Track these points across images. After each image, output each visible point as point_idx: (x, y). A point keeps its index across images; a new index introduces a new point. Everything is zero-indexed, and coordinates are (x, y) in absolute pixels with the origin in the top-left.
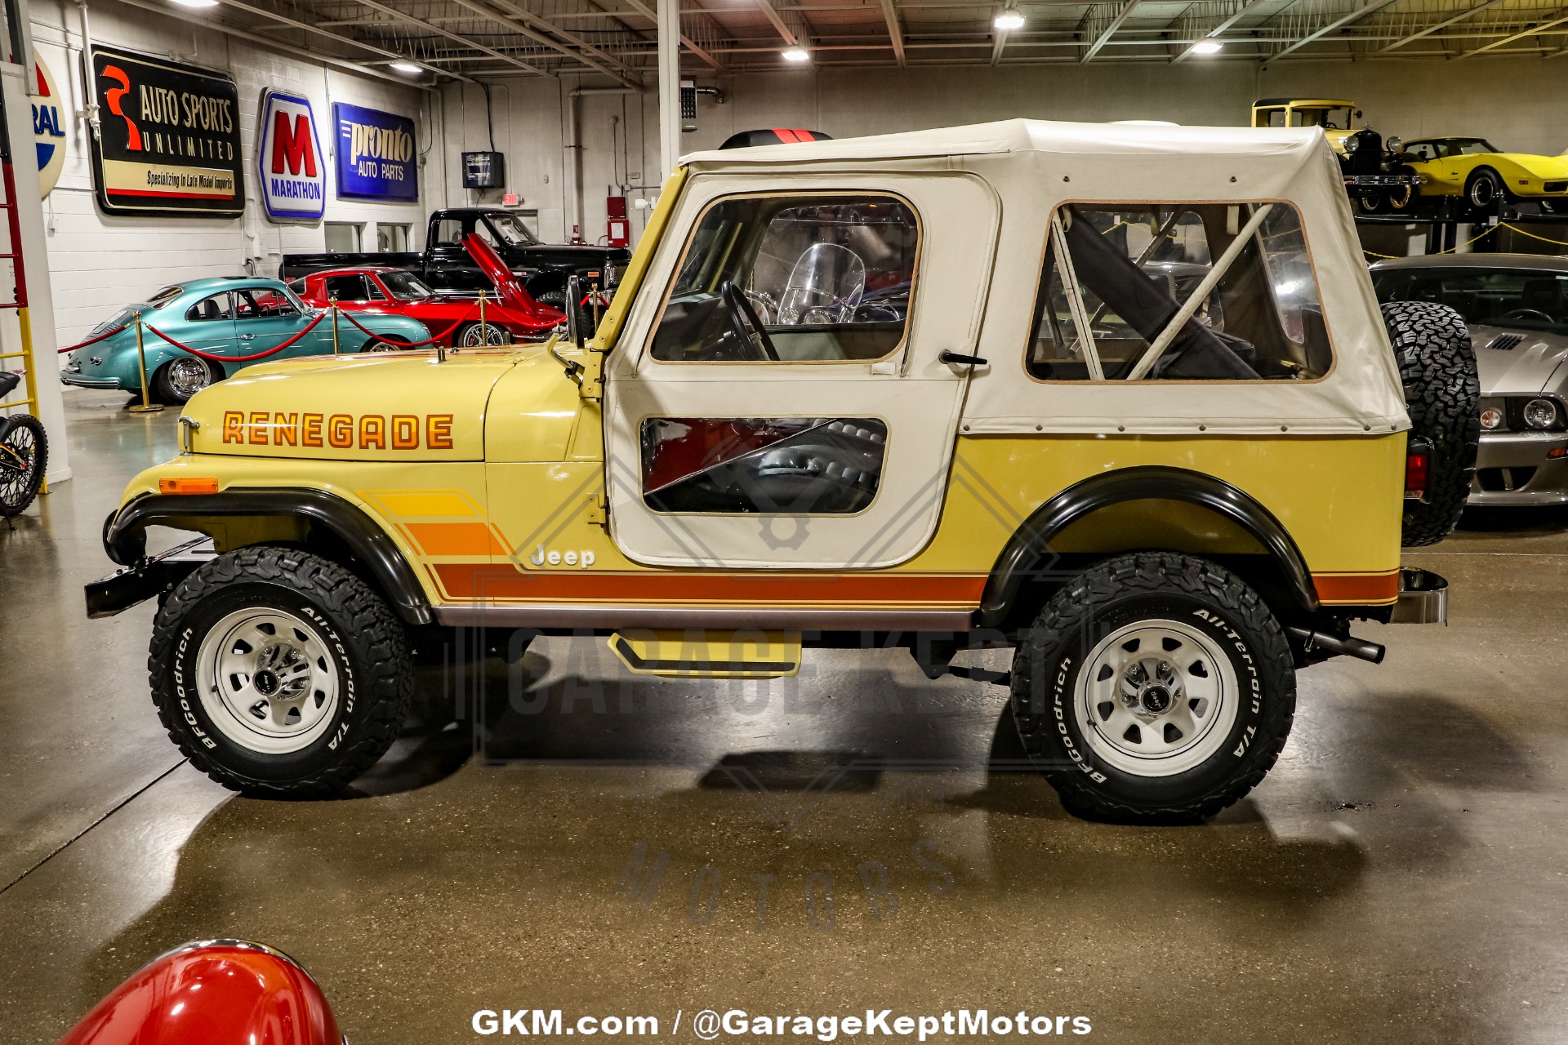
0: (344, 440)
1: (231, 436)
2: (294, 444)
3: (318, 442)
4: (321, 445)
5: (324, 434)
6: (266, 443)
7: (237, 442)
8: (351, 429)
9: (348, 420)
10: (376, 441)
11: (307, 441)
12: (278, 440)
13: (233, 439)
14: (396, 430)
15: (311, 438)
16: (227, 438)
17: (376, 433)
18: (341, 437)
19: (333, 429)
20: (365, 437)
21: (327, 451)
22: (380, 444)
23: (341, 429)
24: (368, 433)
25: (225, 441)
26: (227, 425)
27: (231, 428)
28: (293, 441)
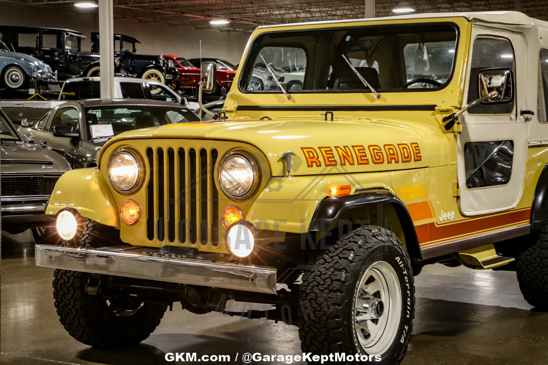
0: (380, 159)
1: (312, 162)
2: (353, 164)
3: (366, 162)
4: (368, 163)
5: (369, 157)
6: (336, 165)
7: (317, 166)
8: (382, 153)
9: (378, 148)
10: (394, 158)
11: (360, 162)
12: (343, 163)
13: (314, 164)
14: (402, 152)
15: (362, 160)
16: (310, 164)
17: (394, 154)
18: (378, 158)
19: (373, 153)
20: (390, 157)
21: (372, 167)
22: (397, 160)
23: (377, 153)
24: (391, 154)
25: (309, 166)
26: (307, 156)
27: (311, 158)
28: (352, 162)
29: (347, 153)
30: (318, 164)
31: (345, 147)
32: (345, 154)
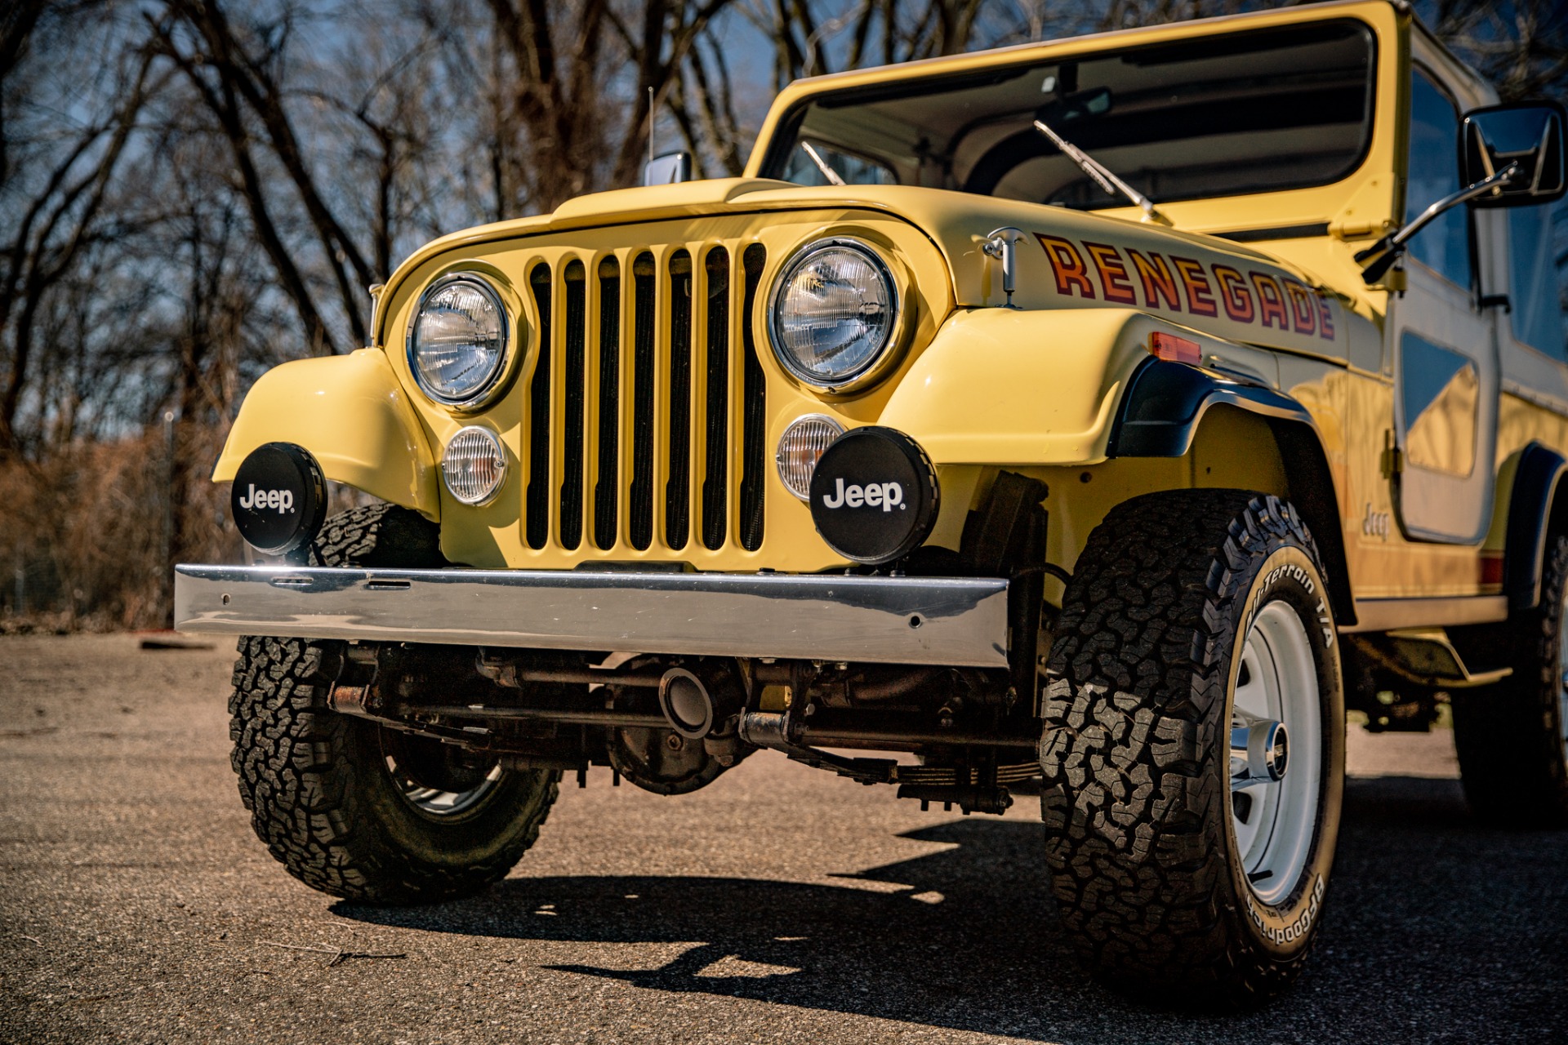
0: (1243, 307)
1: (1070, 280)
2: (1179, 307)
4: (1214, 314)
5: (1216, 295)
8: (1247, 291)
11: (1196, 303)
12: (1152, 299)
13: (1075, 289)
14: (1294, 302)
16: (1064, 285)
17: (1276, 302)
19: (1225, 288)
20: (1265, 305)
21: (1224, 323)
22: (1283, 319)
23: (1235, 288)
24: (1268, 301)
25: (1061, 291)
26: (1056, 259)
27: (1065, 266)
28: (1174, 302)
29: (1159, 272)
30: (1087, 289)
31: (1153, 255)
32: (1155, 275)
